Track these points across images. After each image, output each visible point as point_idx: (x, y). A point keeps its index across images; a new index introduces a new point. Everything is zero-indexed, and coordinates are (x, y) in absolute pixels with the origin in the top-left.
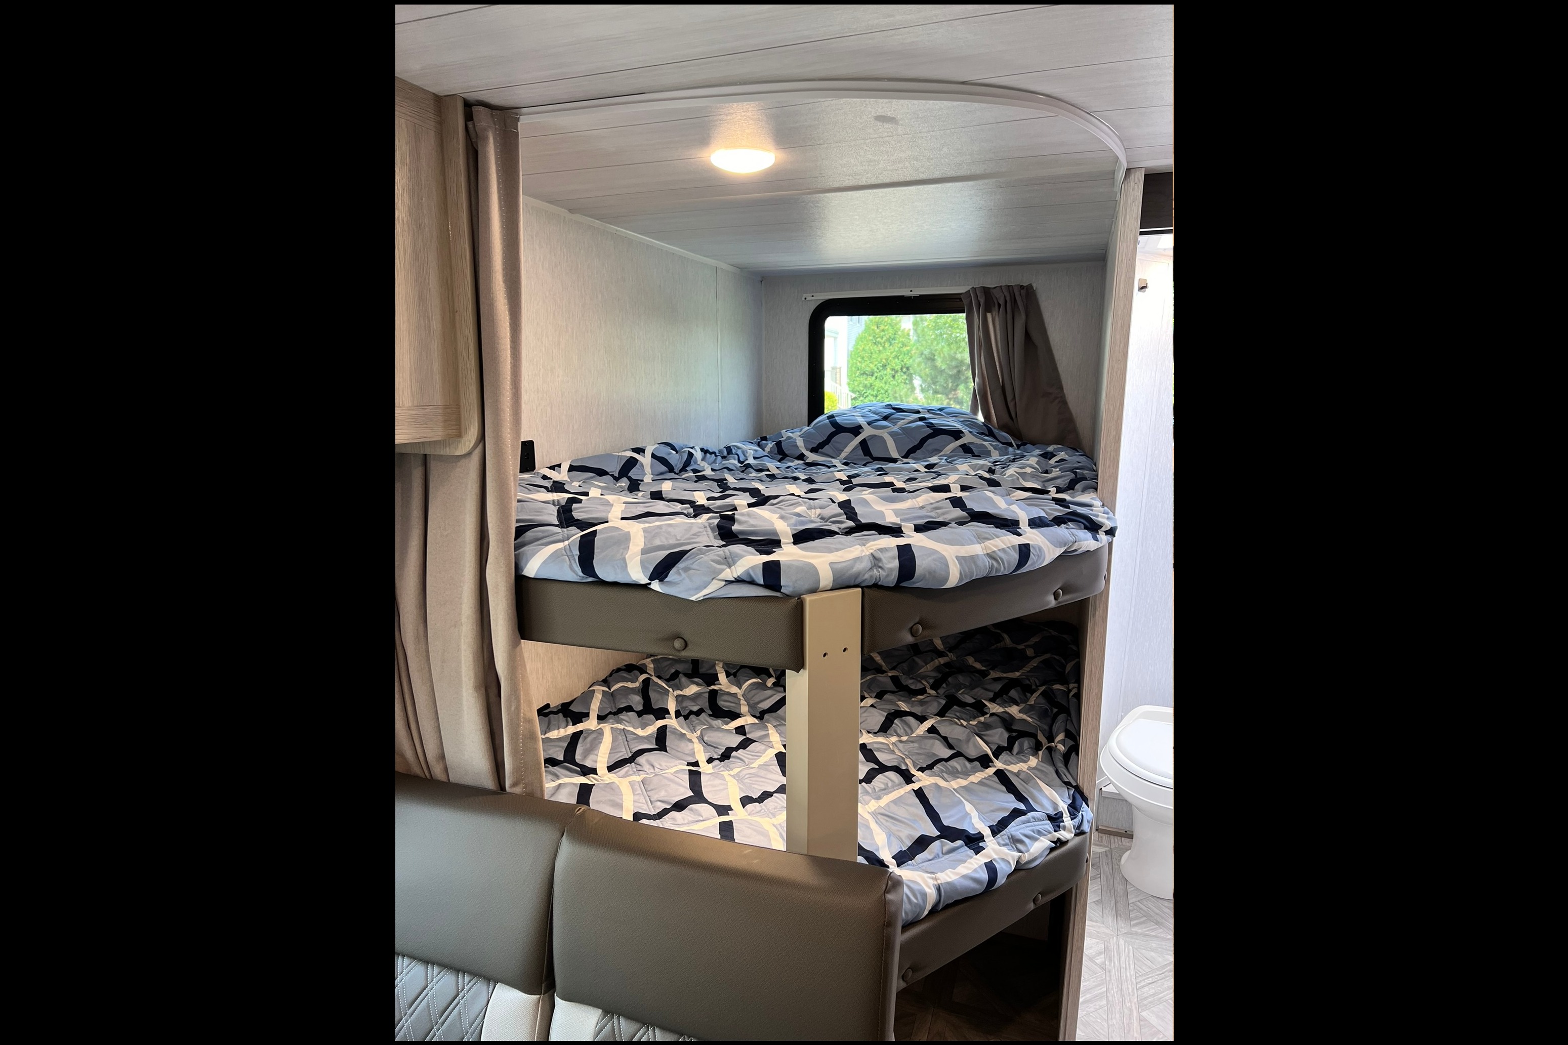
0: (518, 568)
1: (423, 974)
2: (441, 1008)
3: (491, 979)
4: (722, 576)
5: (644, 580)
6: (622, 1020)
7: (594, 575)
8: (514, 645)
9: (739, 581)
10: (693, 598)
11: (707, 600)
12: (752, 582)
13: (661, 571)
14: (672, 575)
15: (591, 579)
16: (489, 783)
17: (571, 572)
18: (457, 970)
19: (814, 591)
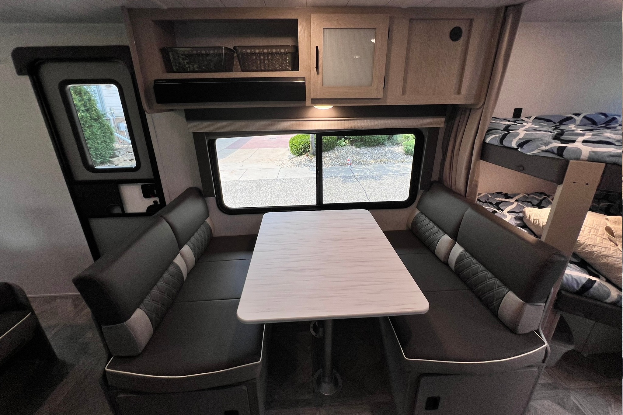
0: (484, 140)
1: (438, 230)
2: (434, 233)
3: (445, 232)
4: (541, 148)
5: (516, 147)
6: (468, 253)
7: (503, 144)
8: (477, 160)
9: (547, 151)
10: (528, 154)
11: (533, 156)
12: (553, 153)
13: (521, 145)
14: (525, 147)
15: (502, 146)
16: (463, 194)
17: (497, 143)
18: (440, 228)
19: (578, 159)
